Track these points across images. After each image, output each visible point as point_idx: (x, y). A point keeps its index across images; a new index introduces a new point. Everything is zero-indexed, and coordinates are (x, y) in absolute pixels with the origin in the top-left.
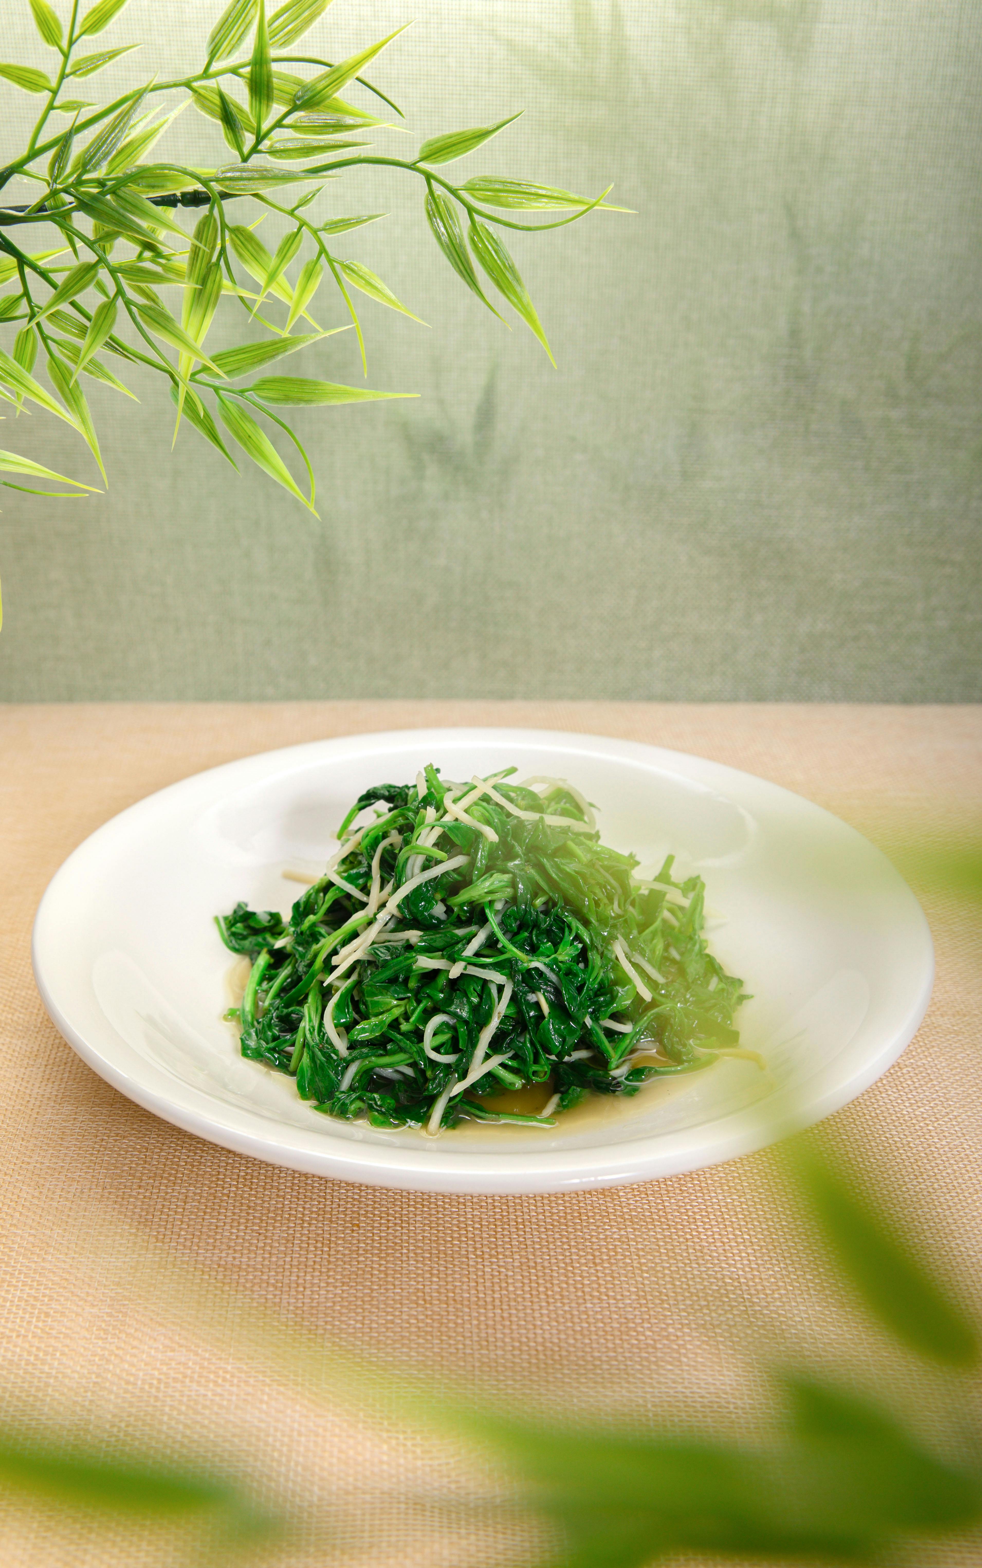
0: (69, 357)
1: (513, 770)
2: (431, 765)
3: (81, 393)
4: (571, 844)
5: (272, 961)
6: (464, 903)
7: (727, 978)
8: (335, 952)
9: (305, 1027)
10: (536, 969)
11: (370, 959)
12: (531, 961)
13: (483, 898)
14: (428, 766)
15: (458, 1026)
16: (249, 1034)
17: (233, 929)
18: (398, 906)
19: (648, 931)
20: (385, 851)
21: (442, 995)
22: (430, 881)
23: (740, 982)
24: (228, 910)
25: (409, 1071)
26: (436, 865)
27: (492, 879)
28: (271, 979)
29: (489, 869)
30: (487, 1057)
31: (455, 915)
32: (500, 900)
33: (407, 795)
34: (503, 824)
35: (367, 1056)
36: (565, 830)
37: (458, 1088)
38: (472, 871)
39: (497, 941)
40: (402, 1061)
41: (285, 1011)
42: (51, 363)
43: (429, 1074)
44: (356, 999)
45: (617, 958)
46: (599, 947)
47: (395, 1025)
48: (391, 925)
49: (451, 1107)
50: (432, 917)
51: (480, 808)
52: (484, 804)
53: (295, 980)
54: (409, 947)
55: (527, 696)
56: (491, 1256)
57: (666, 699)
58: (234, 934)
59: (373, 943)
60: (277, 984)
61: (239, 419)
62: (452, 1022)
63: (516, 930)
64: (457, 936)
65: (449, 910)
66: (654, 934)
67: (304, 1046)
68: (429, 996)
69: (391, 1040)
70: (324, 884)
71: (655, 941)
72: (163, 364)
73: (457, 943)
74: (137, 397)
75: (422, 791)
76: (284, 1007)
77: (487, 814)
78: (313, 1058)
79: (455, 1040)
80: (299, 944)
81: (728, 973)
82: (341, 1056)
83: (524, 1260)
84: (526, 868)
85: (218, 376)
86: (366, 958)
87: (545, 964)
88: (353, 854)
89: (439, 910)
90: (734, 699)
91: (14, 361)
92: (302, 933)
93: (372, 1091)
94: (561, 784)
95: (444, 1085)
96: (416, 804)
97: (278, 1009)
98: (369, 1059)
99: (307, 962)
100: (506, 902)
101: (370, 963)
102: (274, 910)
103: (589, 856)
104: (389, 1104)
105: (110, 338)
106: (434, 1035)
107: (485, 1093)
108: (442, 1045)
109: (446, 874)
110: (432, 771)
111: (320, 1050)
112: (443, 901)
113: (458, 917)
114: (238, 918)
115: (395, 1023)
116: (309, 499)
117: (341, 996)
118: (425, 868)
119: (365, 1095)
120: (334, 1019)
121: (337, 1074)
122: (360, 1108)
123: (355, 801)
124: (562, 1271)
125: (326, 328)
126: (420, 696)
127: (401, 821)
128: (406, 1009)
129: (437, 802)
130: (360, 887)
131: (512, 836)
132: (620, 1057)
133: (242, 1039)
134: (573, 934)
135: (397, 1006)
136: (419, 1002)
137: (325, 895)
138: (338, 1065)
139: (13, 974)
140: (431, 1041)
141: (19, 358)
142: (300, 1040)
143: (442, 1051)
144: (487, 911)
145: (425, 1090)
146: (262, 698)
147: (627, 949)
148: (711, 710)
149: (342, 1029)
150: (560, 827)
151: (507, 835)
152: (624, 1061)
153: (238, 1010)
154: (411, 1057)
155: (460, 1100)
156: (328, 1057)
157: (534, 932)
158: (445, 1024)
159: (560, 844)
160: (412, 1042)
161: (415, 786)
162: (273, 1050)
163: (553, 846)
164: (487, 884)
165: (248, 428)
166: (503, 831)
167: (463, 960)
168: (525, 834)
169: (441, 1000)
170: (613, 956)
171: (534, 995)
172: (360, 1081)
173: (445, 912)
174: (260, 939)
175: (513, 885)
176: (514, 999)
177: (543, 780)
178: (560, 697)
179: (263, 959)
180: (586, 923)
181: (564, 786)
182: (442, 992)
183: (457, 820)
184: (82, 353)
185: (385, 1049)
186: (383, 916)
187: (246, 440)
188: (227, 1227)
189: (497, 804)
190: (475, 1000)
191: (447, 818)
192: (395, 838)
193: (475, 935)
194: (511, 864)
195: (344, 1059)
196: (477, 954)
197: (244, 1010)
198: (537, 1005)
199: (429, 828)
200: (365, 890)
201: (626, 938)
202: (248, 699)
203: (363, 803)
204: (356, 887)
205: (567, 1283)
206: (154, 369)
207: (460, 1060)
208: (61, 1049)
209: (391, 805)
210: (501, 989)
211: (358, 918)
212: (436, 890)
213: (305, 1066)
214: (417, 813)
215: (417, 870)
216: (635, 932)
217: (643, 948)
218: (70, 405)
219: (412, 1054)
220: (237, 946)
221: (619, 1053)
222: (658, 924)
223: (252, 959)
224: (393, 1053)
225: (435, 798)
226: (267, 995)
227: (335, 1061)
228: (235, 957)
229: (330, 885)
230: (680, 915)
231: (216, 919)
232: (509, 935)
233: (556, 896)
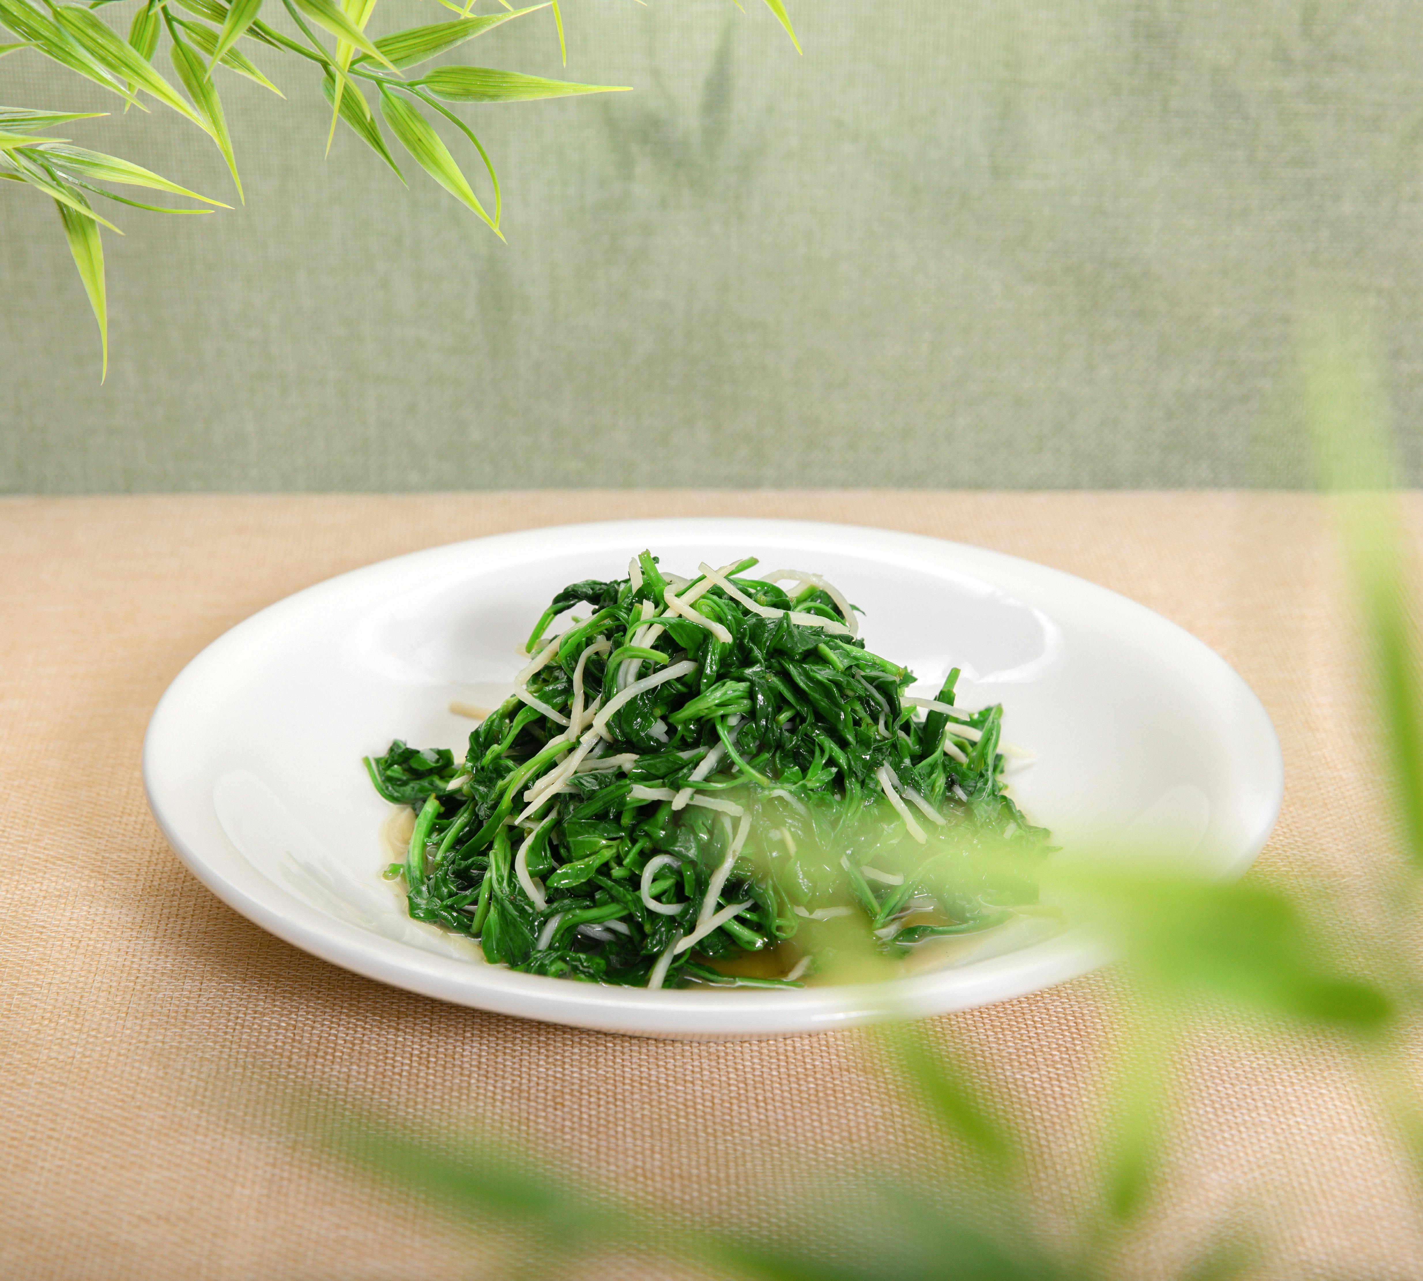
0: (198, 43)
1: (753, 562)
2: (647, 552)
3: (212, 86)
4: (823, 648)
5: (442, 809)
6: (690, 720)
7: (1030, 827)
8: (526, 787)
9: (491, 878)
10: (780, 798)
11: (573, 791)
12: (774, 788)
13: (715, 711)
14: (643, 554)
15: (683, 869)
16: (419, 892)
17: (389, 773)
18: (608, 725)
19: (924, 763)
20: (589, 661)
21: (663, 833)
22: (647, 692)
23: (1046, 833)
24: (382, 751)
25: (622, 928)
26: (654, 672)
27: (724, 688)
28: (441, 830)
29: (721, 677)
30: (720, 907)
31: (678, 736)
32: (735, 714)
33: (617, 592)
34: (739, 623)
35: (569, 910)
36: (818, 632)
37: (685, 944)
38: (700, 680)
39: (733, 763)
40: (613, 914)
41: (464, 864)
42: (175, 50)
43: (648, 928)
44: (555, 843)
45: (883, 791)
46: (859, 774)
47: (604, 869)
48: (598, 751)
49: (675, 969)
50: (650, 738)
51: (709, 602)
52: (715, 598)
53: (476, 824)
54: (622, 775)
55: (779, 484)
56: (725, 1134)
57: (977, 485)
58: (389, 779)
59: (576, 772)
60: (450, 835)
61: (407, 119)
62: (675, 864)
63: (755, 752)
64: (681, 759)
65: (671, 730)
66: (933, 767)
67: (490, 898)
68: (647, 835)
69: (600, 888)
70: (510, 708)
71: (934, 776)
72: (314, 50)
73: (682, 768)
74: (281, 90)
75: (637, 583)
76: (461, 859)
77: (717, 609)
78: (503, 913)
79: (679, 886)
80: (480, 783)
81: (1032, 823)
82: (537, 910)
83: (765, 1138)
84: (768, 676)
85: (381, 65)
86: (567, 790)
87: (791, 792)
88: (548, 669)
89: (658, 729)
90: (1074, 486)
91: (130, 47)
92: (483, 768)
93: (577, 951)
94: (814, 581)
95: (667, 943)
96: (628, 601)
97: (453, 862)
98: (573, 912)
99: (490, 803)
100: (743, 718)
101: (572, 796)
102: (442, 747)
103: (847, 663)
104: (598, 964)
105: (255, 23)
106: (654, 880)
107: (718, 955)
108: (664, 893)
109: (667, 684)
110: (648, 560)
111: (511, 903)
112: (664, 718)
113: (683, 738)
114: (396, 758)
115: (605, 869)
116: (492, 216)
117: (536, 837)
118: (641, 676)
119: (568, 955)
120: (528, 865)
121: (532, 930)
122: (562, 970)
123: (550, 603)
124: (811, 1148)
125: (516, 8)
126: (628, 484)
127: (609, 622)
128: (618, 851)
129: (655, 596)
130: (559, 708)
131: (750, 638)
132: (888, 915)
133: (409, 898)
134: (826, 757)
135: (609, 847)
136: (634, 842)
137: (511, 721)
138: (534, 920)
139: (99, 835)
140: (650, 888)
141: (135, 43)
142: (484, 895)
143: (664, 899)
144: (719, 728)
145: (643, 948)
146: (404, 488)
147: (897, 782)
148: (1039, 500)
149: (537, 879)
150: (812, 627)
151: (744, 635)
152: (894, 919)
153: (402, 866)
154: (625, 908)
155: (687, 962)
156: (522, 911)
157: (778, 755)
158: (666, 867)
159: (809, 646)
160: (627, 890)
161: (626, 581)
162: (451, 907)
163: (801, 648)
164: (718, 694)
165: (418, 129)
166: (738, 631)
167: (690, 786)
168: (766, 635)
169: (662, 839)
170: (879, 789)
171: (777, 832)
172: (560, 941)
173: (666, 733)
174: (425, 783)
175: (751, 695)
176: (752, 835)
177: (791, 575)
178: (826, 484)
179: (431, 807)
180: (843, 744)
181: (821, 585)
182: (663, 830)
183: (680, 616)
184: (220, 40)
185: (592, 897)
186: (588, 739)
187: (415, 144)
188: (402, 1107)
189: (732, 599)
190: (705, 837)
191: (668, 614)
192: (601, 644)
193: (703, 758)
194: (748, 671)
195: (542, 914)
196: (707, 779)
197: (409, 867)
198: (782, 843)
199: (646, 626)
200: (565, 710)
201: (896, 767)
202: (382, 489)
203: (561, 605)
204: (553, 708)
205: (816, 1160)
206: (303, 57)
207: (685, 912)
208: (172, 920)
209: (597, 607)
210: (736, 822)
211: (556, 744)
212: (655, 703)
213: (492, 923)
214: (629, 610)
215: (631, 678)
216: (907, 761)
217: (917, 782)
218: (197, 102)
219: (626, 903)
220: (396, 794)
221: (887, 910)
222: (937, 754)
223: (414, 809)
224: (604, 904)
225: (653, 590)
226: (438, 849)
227: (530, 915)
228: (393, 808)
229: (521, 705)
230: (970, 749)
231: (366, 761)
232: (748, 757)
233: (804, 710)
